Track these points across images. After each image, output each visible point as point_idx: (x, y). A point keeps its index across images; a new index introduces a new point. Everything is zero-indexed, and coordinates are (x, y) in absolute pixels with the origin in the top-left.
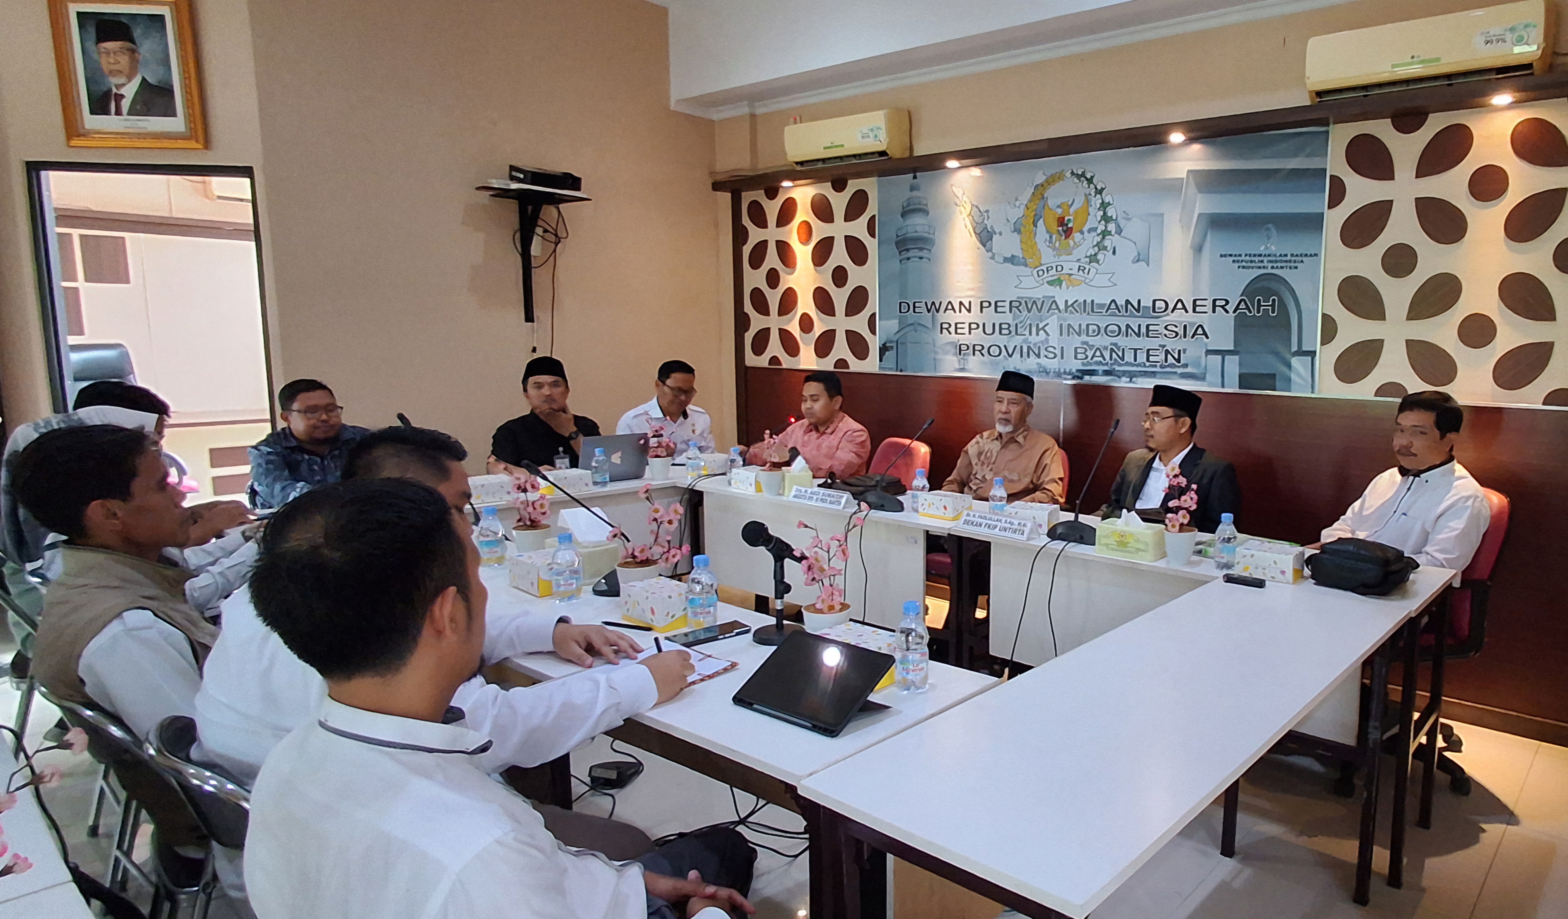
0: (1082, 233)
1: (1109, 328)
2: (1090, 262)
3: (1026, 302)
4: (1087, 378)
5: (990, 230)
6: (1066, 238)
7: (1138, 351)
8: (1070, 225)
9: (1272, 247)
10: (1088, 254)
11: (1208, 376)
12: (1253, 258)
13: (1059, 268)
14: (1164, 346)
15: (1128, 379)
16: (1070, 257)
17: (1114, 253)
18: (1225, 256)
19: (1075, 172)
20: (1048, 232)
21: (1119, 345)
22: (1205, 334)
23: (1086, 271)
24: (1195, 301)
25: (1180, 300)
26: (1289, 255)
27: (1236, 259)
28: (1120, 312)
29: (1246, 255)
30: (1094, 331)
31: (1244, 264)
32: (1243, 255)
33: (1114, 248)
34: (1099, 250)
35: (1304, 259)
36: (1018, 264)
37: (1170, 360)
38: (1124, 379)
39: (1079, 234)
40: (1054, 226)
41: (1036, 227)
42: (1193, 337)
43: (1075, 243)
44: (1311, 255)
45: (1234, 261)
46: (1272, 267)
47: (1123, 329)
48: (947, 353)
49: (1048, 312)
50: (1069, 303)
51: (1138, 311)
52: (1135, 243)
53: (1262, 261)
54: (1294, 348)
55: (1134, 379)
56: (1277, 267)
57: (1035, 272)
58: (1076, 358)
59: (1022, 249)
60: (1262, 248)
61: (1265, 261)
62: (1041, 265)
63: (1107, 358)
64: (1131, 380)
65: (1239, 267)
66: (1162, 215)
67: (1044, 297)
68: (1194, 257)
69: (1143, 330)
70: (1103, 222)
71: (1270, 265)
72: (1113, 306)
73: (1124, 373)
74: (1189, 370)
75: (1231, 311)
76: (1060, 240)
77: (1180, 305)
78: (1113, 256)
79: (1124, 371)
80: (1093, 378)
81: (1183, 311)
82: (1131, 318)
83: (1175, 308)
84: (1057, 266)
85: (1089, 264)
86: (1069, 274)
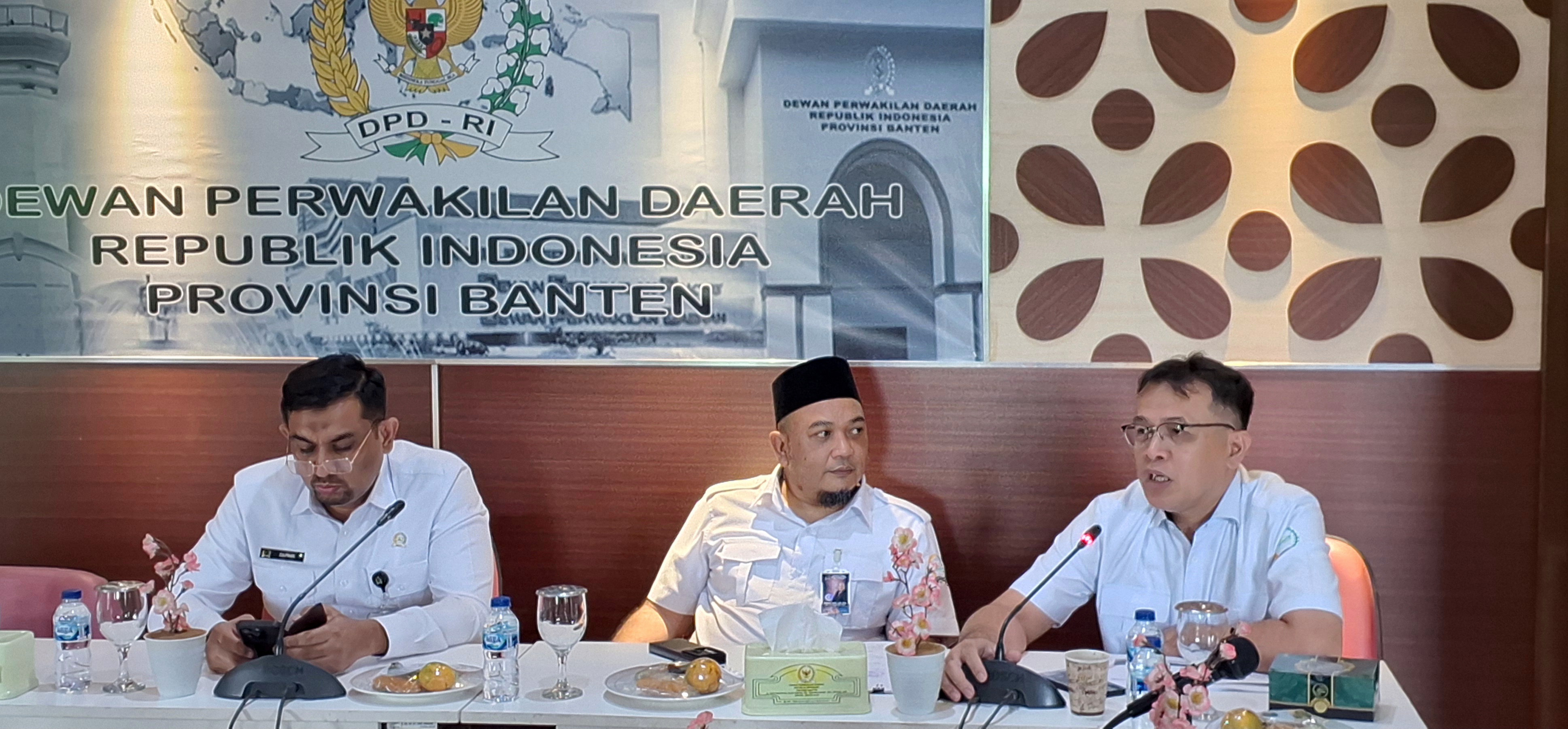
0: (469, 45)
1: (544, 245)
2: (493, 108)
3: (333, 190)
4: (494, 350)
5: (226, 29)
6: (432, 54)
7: (614, 292)
8: (438, 29)
9: (888, 88)
10: (488, 91)
11: (769, 341)
12: (852, 111)
13: (417, 120)
14: (671, 281)
15: (594, 350)
16: (441, 97)
17: (549, 91)
18: (795, 104)
20: (382, 39)
21: (569, 279)
22: (759, 254)
23: (485, 127)
24: (735, 191)
25: (703, 190)
26: (921, 107)
27: (815, 109)
28: (569, 213)
29: (836, 104)
30: (508, 253)
31: (833, 120)
32: (831, 104)
33: (550, 80)
34: (514, 83)
35: (951, 113)
36: (309, 106)
37: (687, 308)
38: (582, 350)
39: (461, 47)
40: (400, 30)
41: (353, 28)
42: (733, 262)
43: (453, 67)
44: (963, 107)
45: (813, 115)
46: (890, 128)
47: (579, 247)
48: (116, 307)
49: (391, 213)
50: (445, 196)
51: (611, 210)
52: (596, 72)
53: (870, 116)
54: (940, 278)
55: (606, 350)
56: (899, 128)
57: (354, 125)
58: (466, 309)
59: (317, 73)
60: (868, 92)
61: (876, 117)
62: (369, 110)
63: (543, 307)
64: (600, 352)
65: (824, 127)
66: (656, 18)
67: (379, 180)
68: (729, 106)
69: (625, 248)
70: (519, 26)
71: (885, 124)
72: (552, 200)
73: (582, 338)
74: (729, 326)
75: (811, 213)
76: (415, 59)
77: (703, 200)
78: (547, 97)
79: (582, 333)
80: (511, 350)
81: (711, 210)
82: (594, 226)
83: (693, 204)
84: (410, 115)
85: (490, 113)
86: (441, 132)
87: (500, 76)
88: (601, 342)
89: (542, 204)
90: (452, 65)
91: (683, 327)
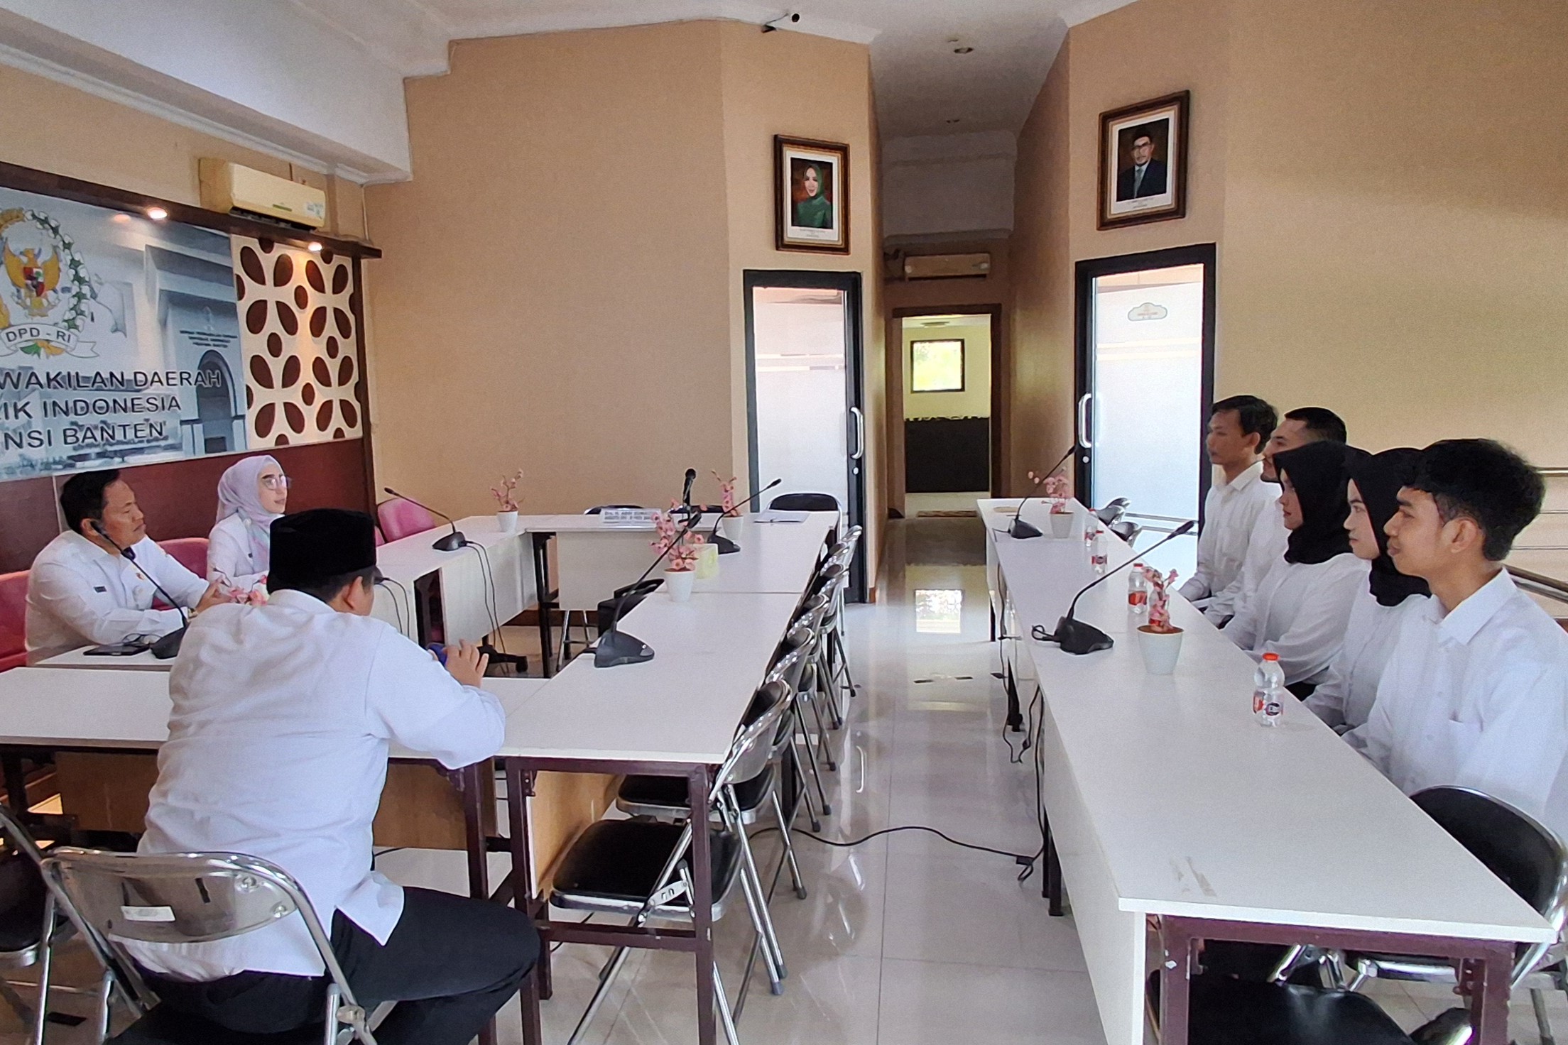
0: (55, 291)
1: (98, 404)
2: (70, 328)
4: (79, 464)
6: (39, 294)
7: (127, 428)
8: (40, 280)
9: (211, 327)
10: (66, 318)
11: (184, 447)
12: (200, 336)
13: (35, 332)
14: (147, 420)
15: (121, 460)
16: (44, 320)
17: (92, 319)
18: (182, 332)
19: (36, 214)
20: (14, 284)
21: (109, 422)
22: (178, 406)
23: (66, 338)
24: (167, 373)
25: (156, 374)
26: (221, 336)
27: (190, 335)
28: (105, 385)
29: (196, 333)
30: (82, 408)
31: (195, 340)
33: (92, 314)
34: (77, 314)
35: (231, 339)
37: (155, 434)
38: (117, 460)
39: (51, 292)
40: (22, 280)
42: (169, 409)
43: (49, 303)
45: (191, 338)
46: (215, 345)
47: (111, 404)
49: (27, 387)
50: (52, 376)
51: (122, 384)
52: (111, 311)
53: (207, 339)
54: (233, 414)
55: (126, 458)
57: (4, 334)
58: (66, 443)
60: (206, 328)
61: (209, 340)
62: (10, 326)
63: (99, 438)
64: (123, 460)
65: (193, 343)
66: (130, 285)
67: (20, 368)
68: (161, 331)
69: (129, 404)
70: (76, 282)
71: (212, 343)
72: (98, 379)
74: (170, 441)
75: (193, 383)
76: (30, 297)
77: (156, 379)
78: (91, 323)
79: (115, 452)
80: (87, 463)
81: (159, 384)
82: (117, 393)
83: (152, 382)
84: (31, 329)
85: (68, 330)
86: (47, 340)
87: (72, 309)
88: (122, 454)
89: (94, 382)
90: (48, 301)
91: (154, 444)
